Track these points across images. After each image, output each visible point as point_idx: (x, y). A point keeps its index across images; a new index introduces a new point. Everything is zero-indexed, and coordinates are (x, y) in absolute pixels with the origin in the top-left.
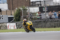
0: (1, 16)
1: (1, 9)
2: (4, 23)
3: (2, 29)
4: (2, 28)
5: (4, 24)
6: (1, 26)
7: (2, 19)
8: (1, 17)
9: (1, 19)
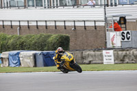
0: (126, 32)
1: (126, 18)
2: (131, 48)
3: (127, 63)
4: (127, 60)
5: (131, 52)
6: (124, 56)
7: (128, 39)
8: (125, 35)
9: (126, 40)
